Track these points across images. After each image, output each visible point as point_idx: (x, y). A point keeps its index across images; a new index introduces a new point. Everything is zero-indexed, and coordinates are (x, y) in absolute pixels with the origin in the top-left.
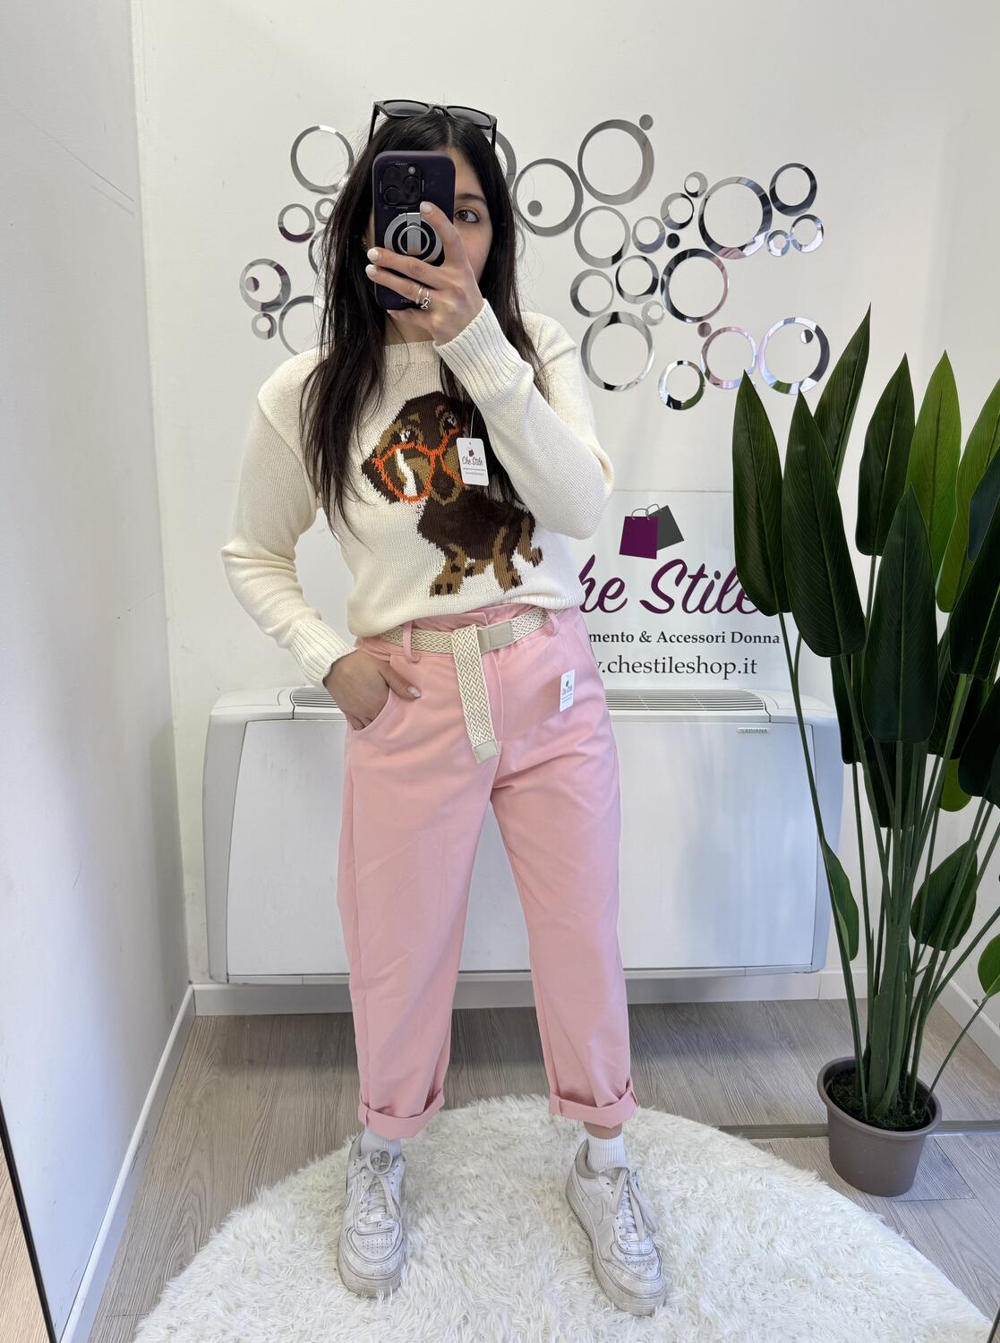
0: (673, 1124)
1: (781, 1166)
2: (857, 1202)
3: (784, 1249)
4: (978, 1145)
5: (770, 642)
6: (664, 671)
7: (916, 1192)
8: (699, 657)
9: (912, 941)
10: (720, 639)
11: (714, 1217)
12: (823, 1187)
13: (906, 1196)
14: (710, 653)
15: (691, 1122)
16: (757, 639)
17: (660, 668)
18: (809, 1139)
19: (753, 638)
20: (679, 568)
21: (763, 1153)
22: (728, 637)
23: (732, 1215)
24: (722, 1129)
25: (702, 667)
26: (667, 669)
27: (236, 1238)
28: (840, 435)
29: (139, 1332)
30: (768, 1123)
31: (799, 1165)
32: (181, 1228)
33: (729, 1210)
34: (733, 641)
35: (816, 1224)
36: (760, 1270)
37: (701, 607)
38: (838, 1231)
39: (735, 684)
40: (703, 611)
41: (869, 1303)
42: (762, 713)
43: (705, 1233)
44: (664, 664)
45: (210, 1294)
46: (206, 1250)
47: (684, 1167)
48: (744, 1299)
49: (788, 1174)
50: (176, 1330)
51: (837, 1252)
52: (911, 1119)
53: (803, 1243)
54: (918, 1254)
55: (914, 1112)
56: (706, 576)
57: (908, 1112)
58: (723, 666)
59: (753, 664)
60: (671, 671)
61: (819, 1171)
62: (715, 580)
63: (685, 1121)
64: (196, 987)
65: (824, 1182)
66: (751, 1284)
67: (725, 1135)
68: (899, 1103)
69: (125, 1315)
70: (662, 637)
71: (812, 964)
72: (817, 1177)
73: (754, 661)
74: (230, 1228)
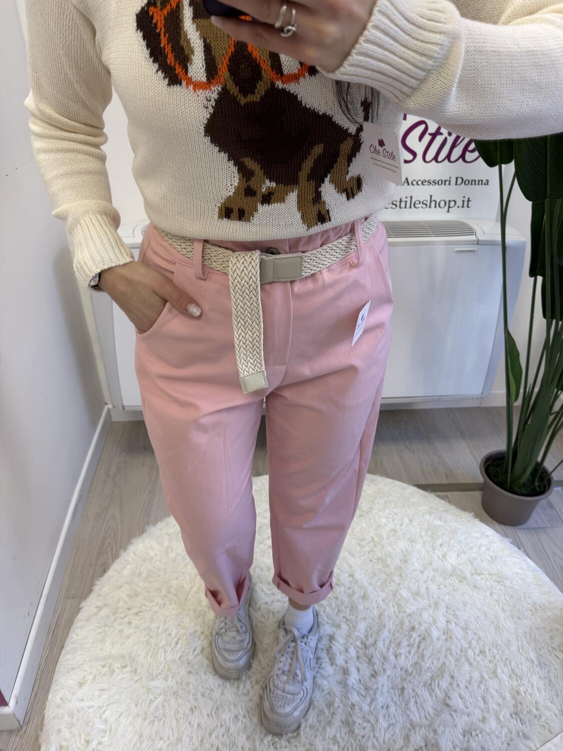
0: (390, 485)
1: (453, 509)
3: (452, 559)
5: (482, 184)
6: (405, 207)
7: (531, 523)
8: (431, 196)
10: (447, 183)
11: (412, 541)
12: (477, 522)
13: (524, 526)
14: (439, 193)
15: (400, 483)
16: (473, 182)
17: (403, 204)
18: (469, 492)
19: (470, 182)
20: (422, 127)
21: (442, 501)
22: (453, 181)
23: (423, 539)
24: (419, 487)
25: (433, 203)
26: (408, 205)
27: (135, 554)
29: (82, 609)
30: (446, 482)
31: (464, 509)
32: (104, 548)
33: (421, 537)
34: (456, 184)
35: (471, 545)
36: (437, 572)
37: (436, 158)
38: (483, 548)
39: (454, 215)
40: (437, 161)
42: (473, 238)
43: (407, 550)
44: (406, 202)
45: (120, 587)
47: (395, 510)
49: (456, 514)
50: (102, 609)
51: (482, 560)
52: (535, 488)
53: (463, 555)
54: (529, 560)
55: (537, 484)
56: (441, 134)
58: (448, 203)
59: (469, 201)
60: (410, 207)
61: (474, 512)
62: (448, 137)
63: (396, 482)
64: (110, 406)
65: (477, 519)
66: (431, 580)
68: (529, 480)
69: (73, 598)
70: (406, 181)
71: (482, 394)
72: (473, 516)
73: (469, 199)
74: (131, 549)
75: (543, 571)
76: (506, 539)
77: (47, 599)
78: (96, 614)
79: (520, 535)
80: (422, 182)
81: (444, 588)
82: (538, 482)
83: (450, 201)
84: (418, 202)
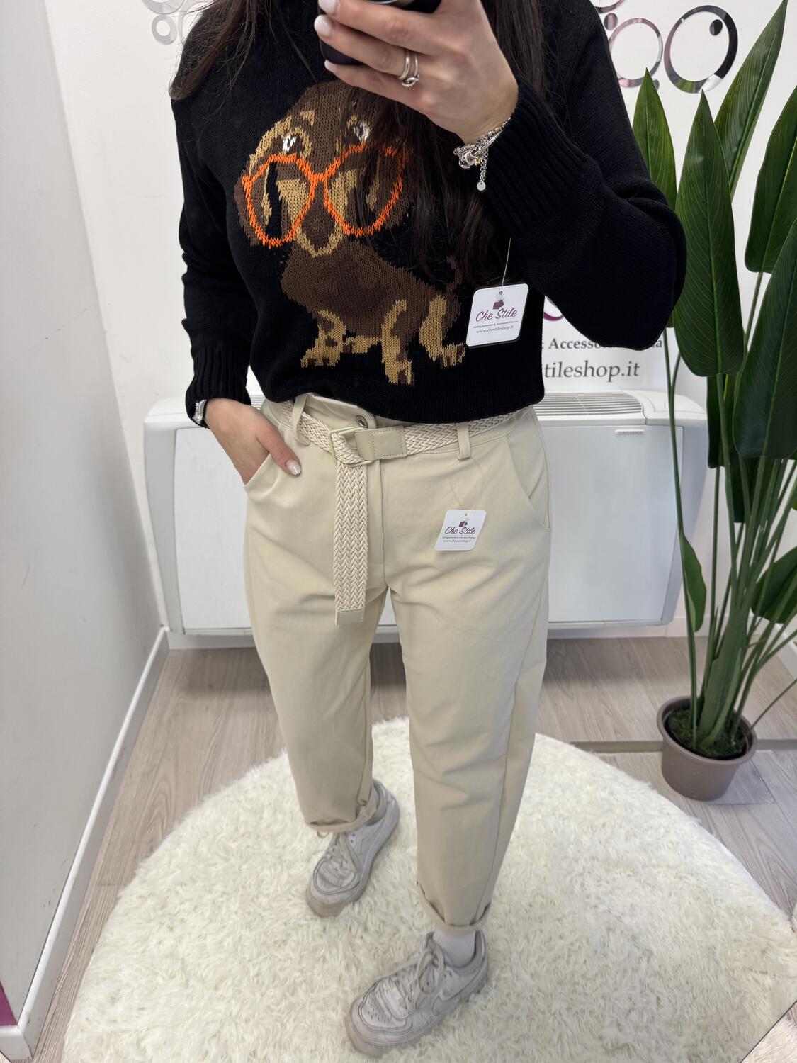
1: (622, 777)
2: (680, 807)
3: (618, 844)
4: (782, 760)
6: (553, 376)
7: (729, 797)
8: (587, 362)
9: (751, 614)
11: (564, 819)
12: (654, 795)
13: (719, 801)
14: (597, 358)
15: (553, 740)
17: (550, 372)
18: (646, 754)
21: (608, 766)
23: (579, 817)
24: (574, 744)
25: (589, 371)
26: (557, 373)
27: (193, 828)
28: (740, 141)
29: (119, 898)
30: (614, 740)
31: (638, 777)
32: (152, 821)
35: (645, 825)
36: (598, 861)
38: (662, 831)
39: (617, 386)
41: (681, 889)
42: (639, 416)
44: (554, 369)
46: (170, 838)
49: (627, 784)
50: (146, 900)
51: (659, 847)
52: (731, 749)
53: (633, 839)
54: (725, 849)
55: (734, 743)
57: (730, 743)
58: (608, 370)
59: (635, 367)
60: (560, 375)
61: (652, 781)
63: (548, 739)
65: (655, 791)
67: (579, 751)
68: (722, 736)
69: (109, 885)
70: (554, 343)
71: (662, 619)
72: (650, 786)
73: (636, 364)
74: (189, 821)
75: (743, 864)
76: (694, 818)
77: (74, 884)
78: (138, 907)
79: (713, 814)
80: (575, 344)
81: (606, 885)
82: (735, 741)
83: (611, 368)
84: (570, 369)
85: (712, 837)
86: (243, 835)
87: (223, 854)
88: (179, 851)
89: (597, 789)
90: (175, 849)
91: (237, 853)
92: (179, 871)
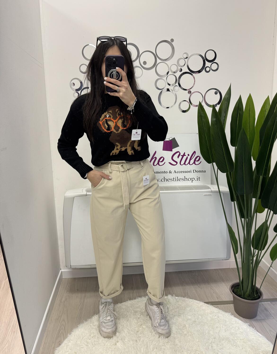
0: (192, 302)
1: (221, 312)
2: (242, 321)
4: (274, 305)
9: (252, 249)
11: (203, 326)
12: (232, 317)
15: (197, 301)
18: (228, 305)
21: (216, 309)
24: (205, 303)
28: (225, 116)
30: (217, 301)
31: (226, 312)
32: (59, 334)
36: (216, 339)
41: (246, 346)
42: (209, 190)
46: (67, 339)
48: (212, 347)
49: (223, 314)
52: (255, 297)
54: (259, 333)
57: (254, 295)
61: (231, 312)
63: (195, 301)
64: (62, 270)
65: (233, 316)
66: (214, 343)
67: (206, 304)
68: (251, 293)
74: (73, 333)
85: (254, 329)
86: (92, 337)
87: (86, 344)
88: (70, 344)
89: (213, 316)
90: (68, 343)
91: (91, 343)
92: (70, 350)
